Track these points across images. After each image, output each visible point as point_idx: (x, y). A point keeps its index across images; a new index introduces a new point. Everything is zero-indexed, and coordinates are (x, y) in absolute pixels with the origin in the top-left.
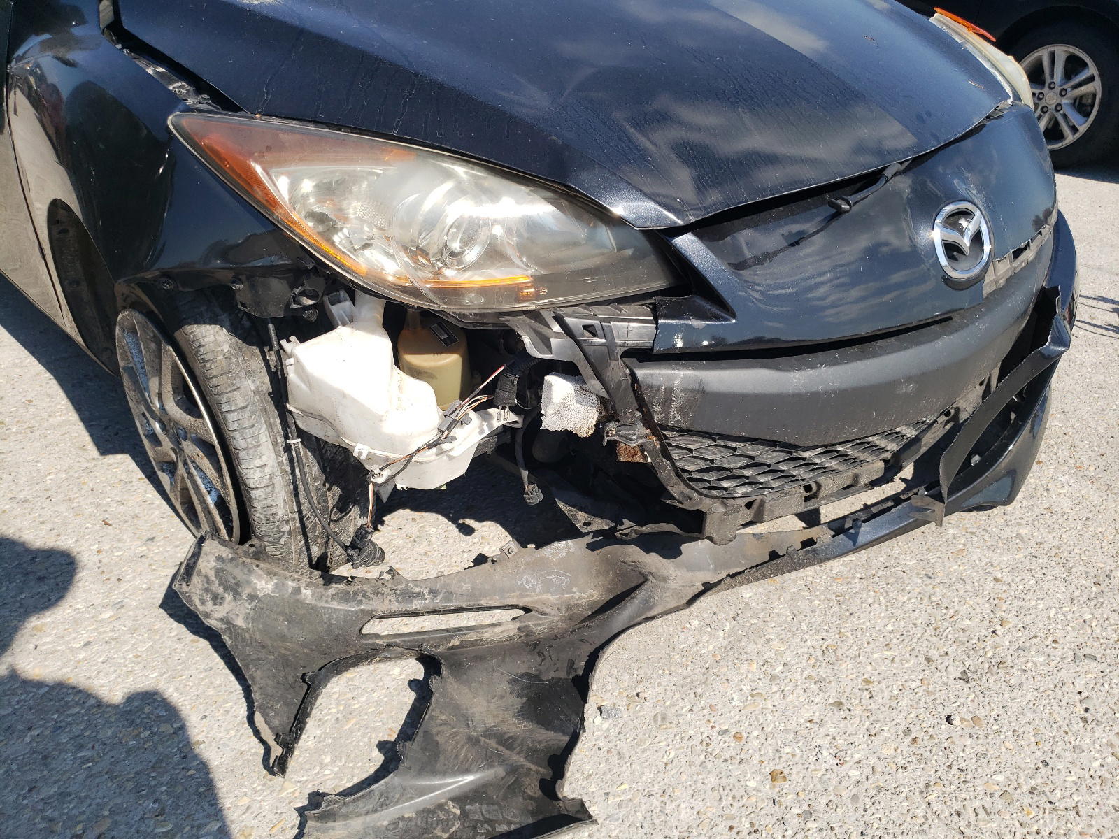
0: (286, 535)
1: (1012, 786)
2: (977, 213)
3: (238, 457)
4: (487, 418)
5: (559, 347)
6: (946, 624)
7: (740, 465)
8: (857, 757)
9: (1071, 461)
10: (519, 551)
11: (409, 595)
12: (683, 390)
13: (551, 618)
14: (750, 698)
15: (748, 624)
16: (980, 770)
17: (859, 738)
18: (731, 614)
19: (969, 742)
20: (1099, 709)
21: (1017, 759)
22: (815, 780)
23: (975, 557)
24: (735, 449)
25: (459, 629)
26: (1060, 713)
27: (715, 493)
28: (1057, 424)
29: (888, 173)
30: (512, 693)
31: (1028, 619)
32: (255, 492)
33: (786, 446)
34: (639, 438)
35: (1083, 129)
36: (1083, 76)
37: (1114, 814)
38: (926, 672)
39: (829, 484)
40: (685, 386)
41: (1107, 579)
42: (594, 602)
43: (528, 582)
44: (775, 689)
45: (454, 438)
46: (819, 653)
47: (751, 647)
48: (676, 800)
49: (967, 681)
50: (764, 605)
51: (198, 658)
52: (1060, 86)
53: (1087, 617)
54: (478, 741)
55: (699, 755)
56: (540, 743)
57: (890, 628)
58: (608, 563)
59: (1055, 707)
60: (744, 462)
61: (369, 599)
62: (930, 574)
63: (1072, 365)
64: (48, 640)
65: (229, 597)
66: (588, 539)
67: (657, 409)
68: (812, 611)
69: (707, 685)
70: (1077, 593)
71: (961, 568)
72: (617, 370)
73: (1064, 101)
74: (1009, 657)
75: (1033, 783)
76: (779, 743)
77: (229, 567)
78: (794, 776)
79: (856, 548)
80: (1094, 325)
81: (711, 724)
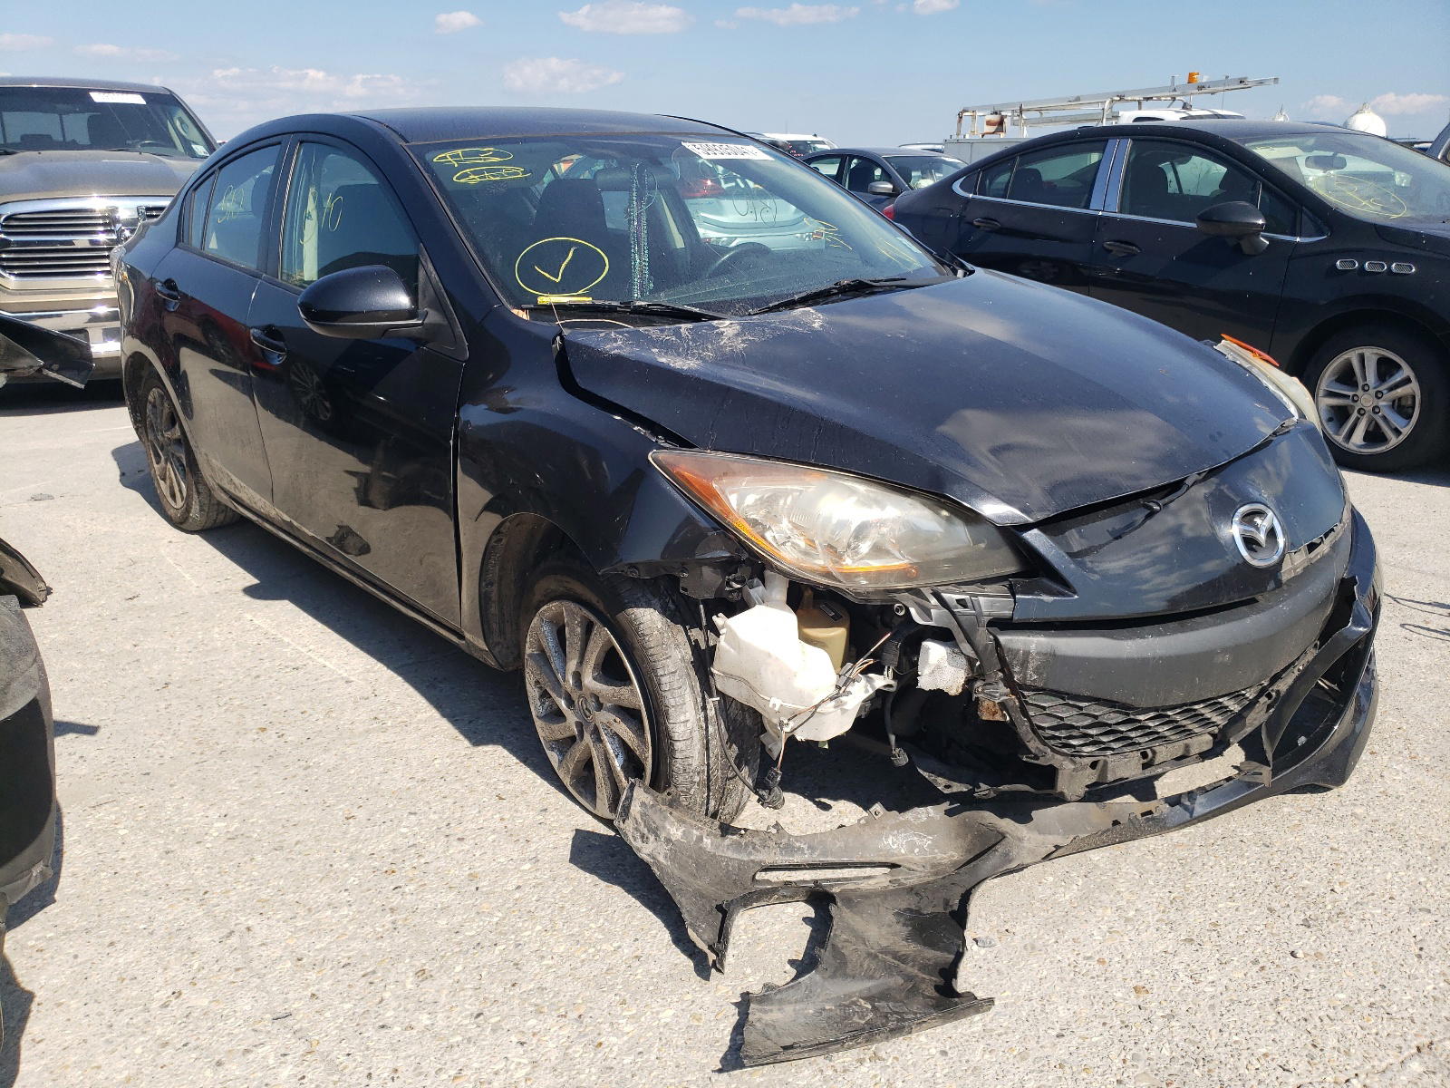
0: (696, 786)
1: (1353, 1002)
2: (1270, 514)
3: (667, 714)
4: (870, 681)
5: (938, 617)
6: (1285, 883)
7: (1086, 723)
8: (1211, 978)
9: (1406, 752)
10: (885, 814)
11: (789, 849)
12: (1038, 654)
13: (918, 874)
14: (1108, 934)
15: (1099, 880)
16: (1323, 990)
17: (1211, 965)
18: (1082, 872)
19: (1313, 970)
20: (1432, 947)
21: (1358, 984)
22: (1175, 994)
23: (1311, 831)
24: (1081, 708)
25: (839, 880)
26: (1396, 952)
27: (1065, 750)
28: (1391, 719)
29: (1189, 482)
30: (898, 923)
31: (1365, 881)
32: (678, 744)
33: (1123, 707)
34: (1001, 695)
35: (1406, 431)
36: (1398, 378)
37: (1446, 1023)
38: (1270, 919)
39: (1164, 752)
40: (1039, 650)
41: (1441, 850)
42: (956, 861)
43: (893, 843)
44: (1129, 928)
45: (850, 693)
46: (1167, 902)
47: (1104, 897)
48: (1053, 1004)
49: (1309, 927)
50: (1111, 866)
51: (616, 899)
52: (1375, 388)
53: (1422, 880)
54: (876, 956)
55: (1069, 974)
56: (929, 960)
57: (1232, 885)
58: (966, 826)
59: (1392, 946)
60: (1089, 721)
61: (758, 851)
62: (1268, 844)
63: (1406, 666)
64: (485, 883)
65: (652, 838)
66: (946, 806)
67: (1017, 669)
68: (1157, 871)
69: (1068, 924)
70: (1412, 861)
71: (1297, 839)
72: (983, 637)
73: (1382, 403)
74: (1348, 909)
75: (1372, 1000)
76: (1139, 967)
77: (650, 812)
78: (1155, 990)
79: (1194, 820)
80: (1428, 629)
81: (1076, 952)
